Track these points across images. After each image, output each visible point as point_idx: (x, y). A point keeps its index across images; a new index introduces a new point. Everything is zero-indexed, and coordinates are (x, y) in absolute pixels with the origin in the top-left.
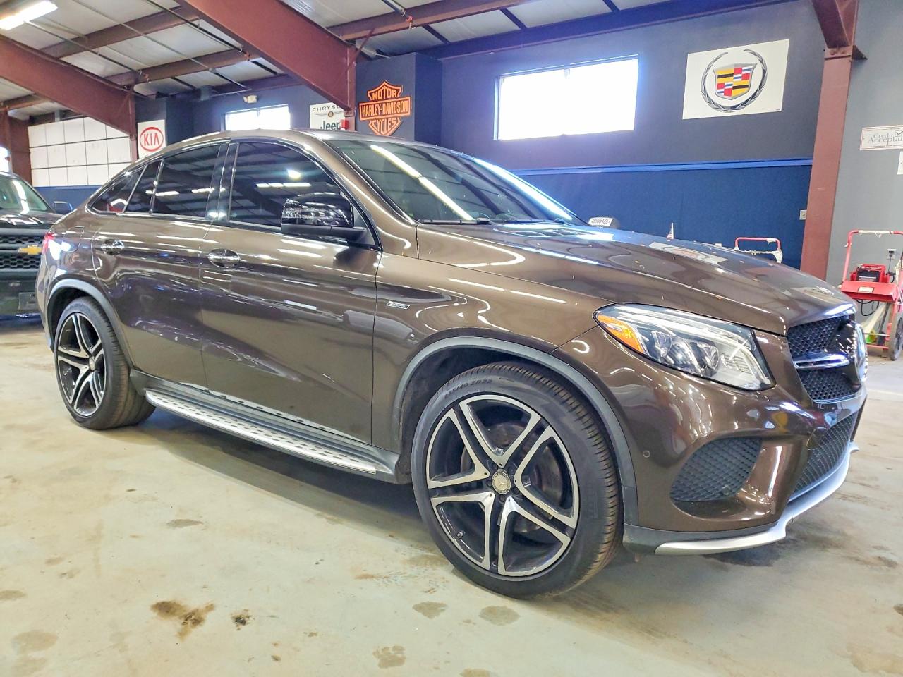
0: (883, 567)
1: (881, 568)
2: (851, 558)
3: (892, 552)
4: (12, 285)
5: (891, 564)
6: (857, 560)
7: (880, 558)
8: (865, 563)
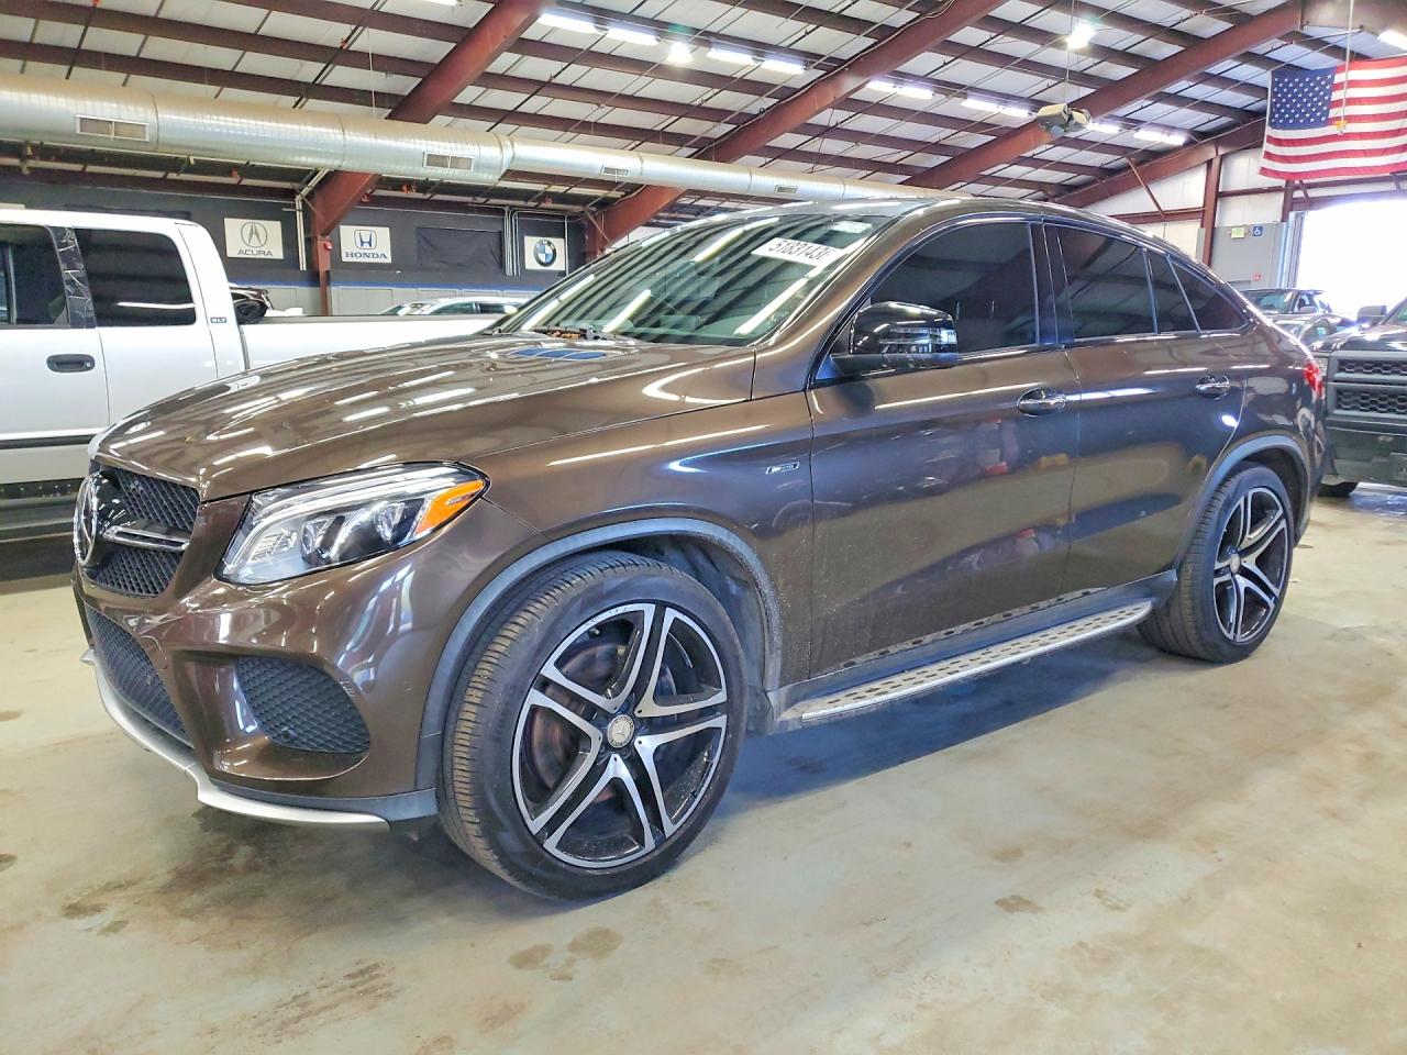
0: (79, 899)
1: (79, 894)
2: (130, 883)
3: (93, 933)
4: (1381, 439)
5: (74, 910)
6: (120, 887)
7: (97, 909)
8: (109, 888)
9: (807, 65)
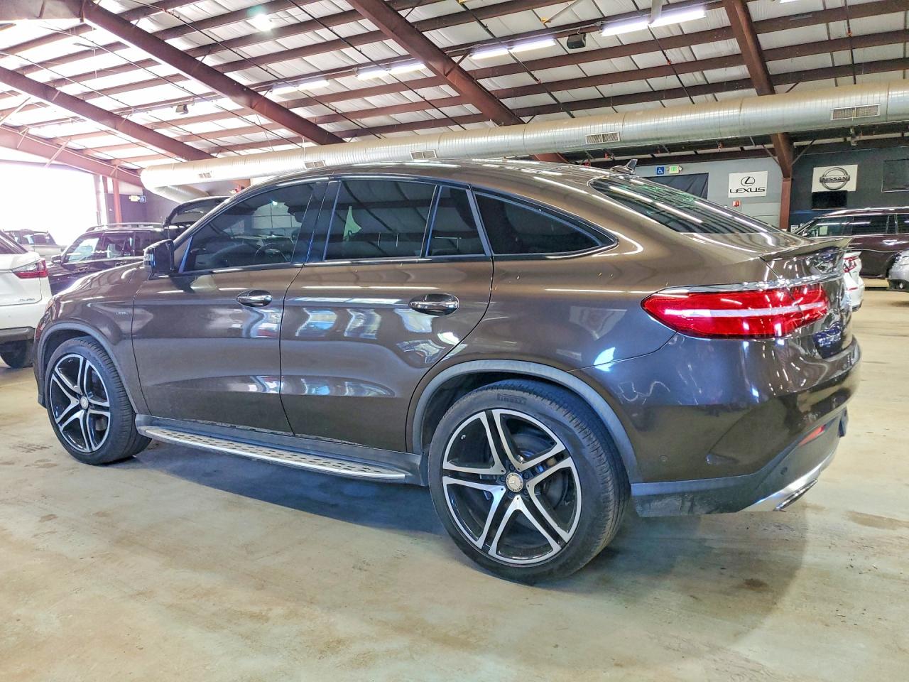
9: (557, 37)
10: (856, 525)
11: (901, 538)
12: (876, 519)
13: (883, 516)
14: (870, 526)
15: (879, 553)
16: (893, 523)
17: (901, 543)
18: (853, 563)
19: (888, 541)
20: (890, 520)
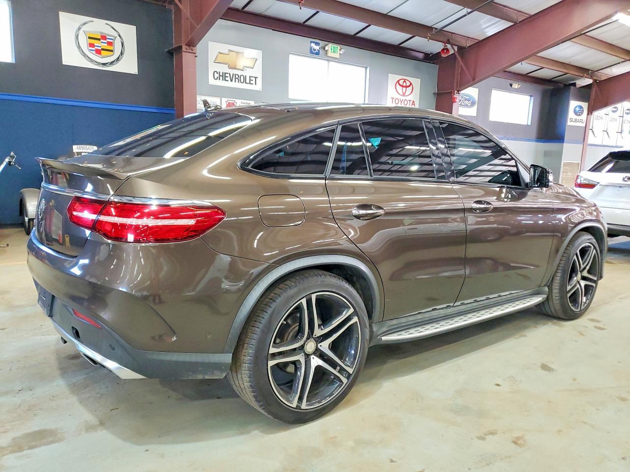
10: (48, 427)
11: (5, 432)
12: (33, 443)
13: (29, 452)
14: (36, 432)
15: (17, 409)
16: (18, 446)
17: (3, 426)
18: (31, 392)
19: (14, 423)
20: (20, 449)
